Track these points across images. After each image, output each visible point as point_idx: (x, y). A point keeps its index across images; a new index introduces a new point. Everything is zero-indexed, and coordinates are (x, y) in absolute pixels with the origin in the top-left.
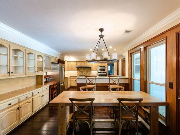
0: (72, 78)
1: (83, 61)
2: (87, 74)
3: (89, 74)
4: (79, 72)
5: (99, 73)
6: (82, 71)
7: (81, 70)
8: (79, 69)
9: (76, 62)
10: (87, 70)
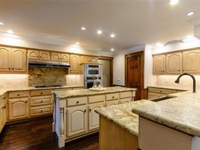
0: (11, 95)
1: (49, 51)
2: (55, 81)
3: (60, 81)
4: (32, 78)
5: (88, 78)
6: (43, 74)
7: (39, 73)
8: (33, 70)
9: (27, 49)
10: (56, 73)
